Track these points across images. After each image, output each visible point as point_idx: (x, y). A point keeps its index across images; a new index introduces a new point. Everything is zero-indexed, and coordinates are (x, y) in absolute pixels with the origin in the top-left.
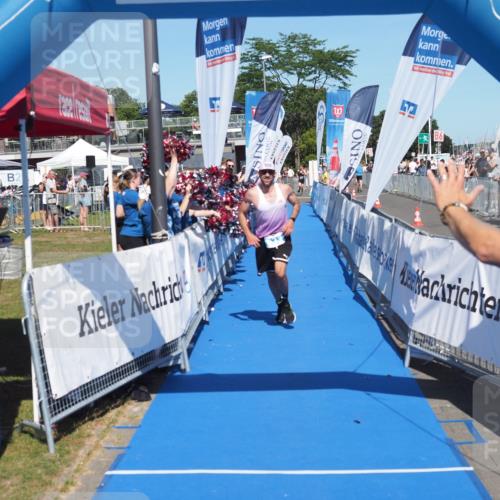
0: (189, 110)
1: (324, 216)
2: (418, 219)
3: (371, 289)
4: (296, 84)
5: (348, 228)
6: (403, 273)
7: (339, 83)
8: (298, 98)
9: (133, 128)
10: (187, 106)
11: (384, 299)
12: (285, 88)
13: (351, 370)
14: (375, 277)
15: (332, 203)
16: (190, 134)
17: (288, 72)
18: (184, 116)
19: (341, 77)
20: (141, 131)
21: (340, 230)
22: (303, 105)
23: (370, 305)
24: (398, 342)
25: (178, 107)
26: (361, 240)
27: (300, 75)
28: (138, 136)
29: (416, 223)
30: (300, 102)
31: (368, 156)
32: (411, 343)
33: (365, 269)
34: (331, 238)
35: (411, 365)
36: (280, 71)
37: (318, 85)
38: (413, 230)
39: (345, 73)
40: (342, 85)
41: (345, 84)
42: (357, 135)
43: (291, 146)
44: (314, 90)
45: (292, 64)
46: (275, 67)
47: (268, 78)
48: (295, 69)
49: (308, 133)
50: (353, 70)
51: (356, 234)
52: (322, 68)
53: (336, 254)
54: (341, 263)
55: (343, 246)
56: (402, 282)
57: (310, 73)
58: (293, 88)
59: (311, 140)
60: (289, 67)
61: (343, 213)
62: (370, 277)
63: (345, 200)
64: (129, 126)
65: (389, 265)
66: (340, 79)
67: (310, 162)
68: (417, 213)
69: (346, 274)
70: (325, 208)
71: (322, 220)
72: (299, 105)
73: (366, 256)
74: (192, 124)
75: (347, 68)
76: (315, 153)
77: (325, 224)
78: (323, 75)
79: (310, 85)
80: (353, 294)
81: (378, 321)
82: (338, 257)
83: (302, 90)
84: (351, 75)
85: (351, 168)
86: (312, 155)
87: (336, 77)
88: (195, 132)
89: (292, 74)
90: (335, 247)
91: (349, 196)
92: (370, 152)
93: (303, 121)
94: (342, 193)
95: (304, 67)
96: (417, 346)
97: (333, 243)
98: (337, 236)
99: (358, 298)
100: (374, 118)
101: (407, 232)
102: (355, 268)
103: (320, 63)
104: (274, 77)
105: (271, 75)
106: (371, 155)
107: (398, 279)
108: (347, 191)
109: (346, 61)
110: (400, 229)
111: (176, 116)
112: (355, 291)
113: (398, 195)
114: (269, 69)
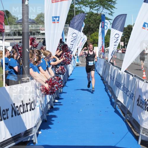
0: (39, 21)
1: (101, 73)
2: (144, 76)
3: (123, 107)
4: (89, 11)
5: (112, 79)
6: (138, 100)
7: (109, 12)
8: (90, 18)
9: (12, 29)
10: (38, 20)
11: (129, 112)
12: (84, 13)
13: (113, 145)
14: (125, 102)
15: (105, 67)
16: (39, 33)
17: (85, 6)
18: (36, 24)
19: (110, 9)
20: (16, 30)
21: (109, 79)
22: (92, 21)
23: (122, 115)
24: (135, 133)
25: (33, 20)
26: (118, 85)
27: (91, 7)
28: (15, 33)
29: (143, 77)
30: (90, 20)
31: (121, 45)
32: (141, 133)
33: (120, 98)
34: (104, 83)
35: (141, 144)
36: (81, 5)
37: (99, 13)
38: (143, 81)
39: (112, 7)
40: (110, 13)
41: (111, 12)
42: (117, 36)
43: (86, 40)
44: (97, 14)
45: (87, 2)
46: (79, 3)
47: (76, 8)
48: (89, 5)
49: (94, 34)
50: (115, 6)
51: (116, 82)
52: (101, 4)
53: (106, 91)
54: (109, 95)
55: (109, 87)
56: (138, 105)
57: (96, 7)
58: (87, 13)
59: (95, 37)
60: (86, 3)
61: (110, 72)
62: (122, 102)
63: (111, 65)
64: (11, 28)
65: (132, 96)
66: (109, 10)
67: (95, 48)
68: (144, 73)
69: (111, 100)
70: (102, 69)
71: (100, 75)
72: (90, 21)
73: (121, 92)
74: (40, 28)
75: (113, 5)
76: (97, 43)
77: (101, 77)
78: (102, 8)
79: (95, 12)
80: (114, 110)
81: (126, 122)
82: (107, 93)
83: (92, 14)
84: (115, 8)
85: (113, 51)
86: (95, 44)
87: (107, 9)
88: (41, 32)
89: (87, 7)
90: (106, 87)
91: (113, 64)
92: (122, 44)
93: (92, 28)
94: (109, 62)
95: (93, 4)
96: (144, 135)
97: (105, 85)
98: (107, 82)
99: (116, 111)
100: (125, 28)
101: (140, 81)
102: (115, 98)
103: (100, 2)
104: (79, 8)
105: (77, 7)
106: (123, 45)
107: (136, 103)
108: (112, 61)
109: (112, 2)
110: (137, 80)
111: (32, 24)
112: (115, 108)
113: (135, 64)
114: (76, 4)
